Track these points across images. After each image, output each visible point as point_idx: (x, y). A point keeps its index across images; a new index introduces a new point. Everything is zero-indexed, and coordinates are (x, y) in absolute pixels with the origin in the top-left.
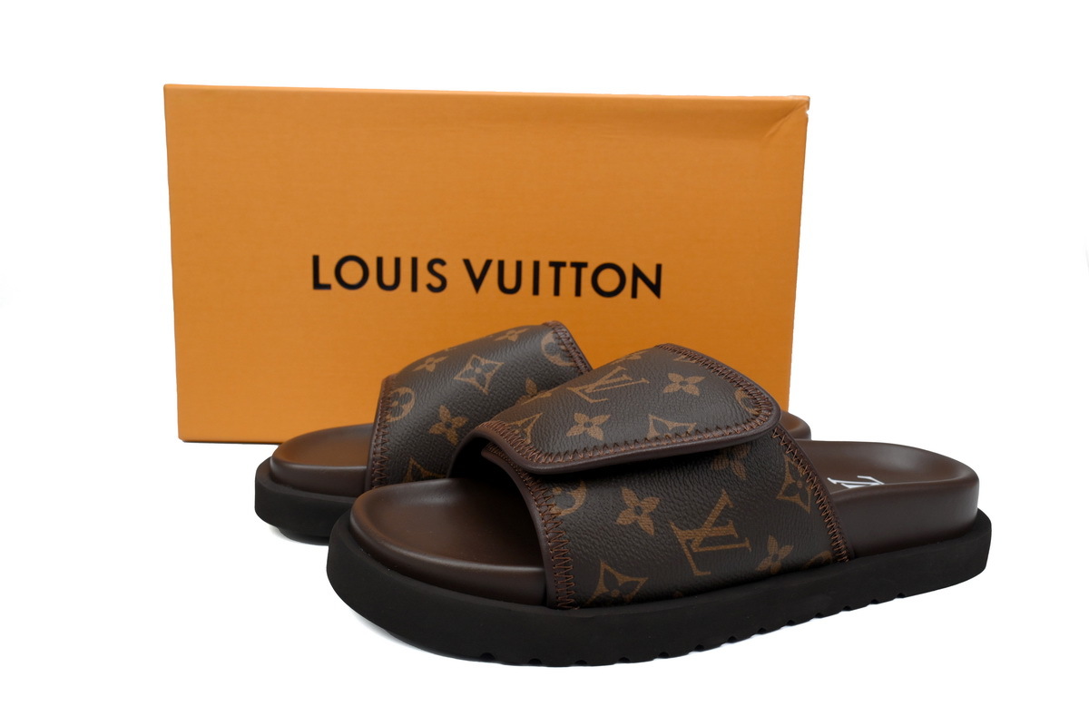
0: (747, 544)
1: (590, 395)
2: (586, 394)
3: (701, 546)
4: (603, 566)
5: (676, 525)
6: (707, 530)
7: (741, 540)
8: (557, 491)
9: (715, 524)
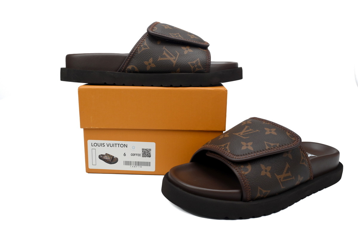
0: (294, 178)
1: (243, 136)
2: (241, 135)
3: (283, 179)
4: (259, 188)
5: (276, 174)
6: (284, 175)
7: (292, 177)
8: (242, 167)
9: (286, 173)
